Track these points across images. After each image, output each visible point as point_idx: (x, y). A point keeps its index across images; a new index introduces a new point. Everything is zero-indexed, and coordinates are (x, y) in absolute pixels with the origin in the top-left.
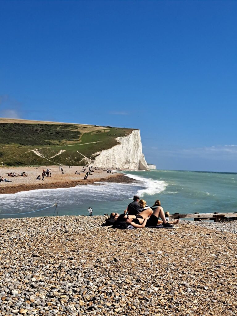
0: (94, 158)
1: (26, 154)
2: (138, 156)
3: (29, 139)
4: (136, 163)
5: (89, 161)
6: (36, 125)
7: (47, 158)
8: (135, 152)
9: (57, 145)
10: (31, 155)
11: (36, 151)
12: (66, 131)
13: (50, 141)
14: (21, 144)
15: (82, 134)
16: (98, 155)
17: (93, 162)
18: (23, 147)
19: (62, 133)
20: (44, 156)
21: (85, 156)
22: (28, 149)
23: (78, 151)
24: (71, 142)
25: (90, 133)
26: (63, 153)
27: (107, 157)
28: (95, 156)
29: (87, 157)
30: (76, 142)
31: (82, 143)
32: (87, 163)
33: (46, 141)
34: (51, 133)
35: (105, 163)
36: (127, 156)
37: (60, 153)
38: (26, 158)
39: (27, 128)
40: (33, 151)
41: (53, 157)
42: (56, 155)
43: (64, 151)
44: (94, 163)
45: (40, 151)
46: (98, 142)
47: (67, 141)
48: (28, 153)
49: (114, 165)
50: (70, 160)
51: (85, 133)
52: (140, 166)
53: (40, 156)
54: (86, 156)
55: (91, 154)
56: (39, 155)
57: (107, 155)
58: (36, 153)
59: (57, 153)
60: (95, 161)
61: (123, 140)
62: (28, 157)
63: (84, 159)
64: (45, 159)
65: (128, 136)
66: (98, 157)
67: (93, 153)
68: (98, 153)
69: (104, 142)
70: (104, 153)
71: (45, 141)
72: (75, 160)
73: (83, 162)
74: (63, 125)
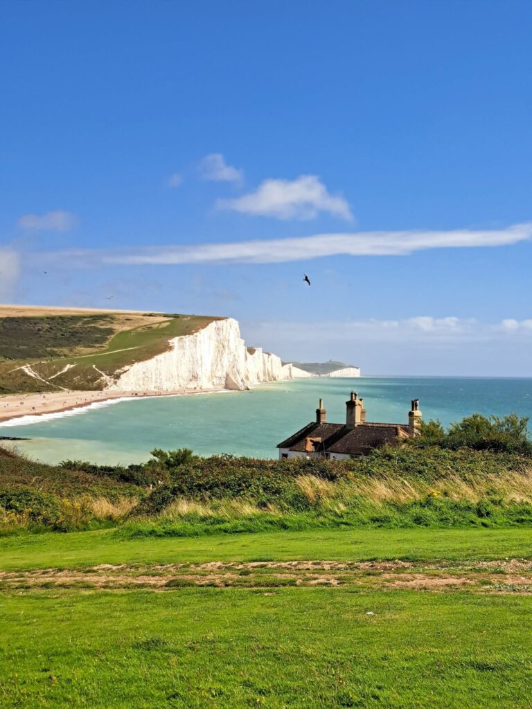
0: (118, 377)
1: (10, 374)
2: (224, 365)
3: (21, 347)
4: (221, 378)
5: (110, 382)
6: (41, 319)
7: (43, 378)
8: (219, 359)
9: (65, 356)
10: (19, 375)
11: (27, 367)
12: (89, 329)
13: (55, 349)
14: (5, 357)
15: (116, 333)
16: (125, 372)
17: (115, 383)
18: (9, 362)
19: (81, 333)
20: (40, 375)
21: (103, 374)
22: (14, 365)
23: (94, 366)
24: (90, 350)
25: (129, 331)
26: (69, 370)
27: (144, 373)
28: (120, 374)
29: (108, 375)
30: (98, 350)
31: (107, 350)
32: (106, 385)
33: (48, 349)
34: (62, 335)
35: (141, 383)
36: (193, 368)
37: (65, 370)
38: (11, 381)
39: (26, 326)
40: (23, 368)
41: (54, 377)
42: (59, 373)
43: (72, 366)
44: (118, 384)
45: (34, 368)
46: (136, 347)
47: (83, 348)
48: (14, 372)
49: (158, 385)
50: (81, 380)
51: (122, 332)
52: (228, 383)
53: (34, 376)
54: (106, 374)
55: (115, 371)
56: (31, 373)
57: (145, 370)
58: (26, 371)
59: (61, 370)
60: (119, 382)
61: (185, 342)
62: (13, 379)
63: (102, 378)
64: (41, 381)
65: (195, 334)
66: (125, 374)
67: (119, 369)
68: (126, 368)
69: (144, 348)
70: (138, 366)
71: (46, 351)
72: (88, 381)
73: (100, 383)
74: (91, 317)
